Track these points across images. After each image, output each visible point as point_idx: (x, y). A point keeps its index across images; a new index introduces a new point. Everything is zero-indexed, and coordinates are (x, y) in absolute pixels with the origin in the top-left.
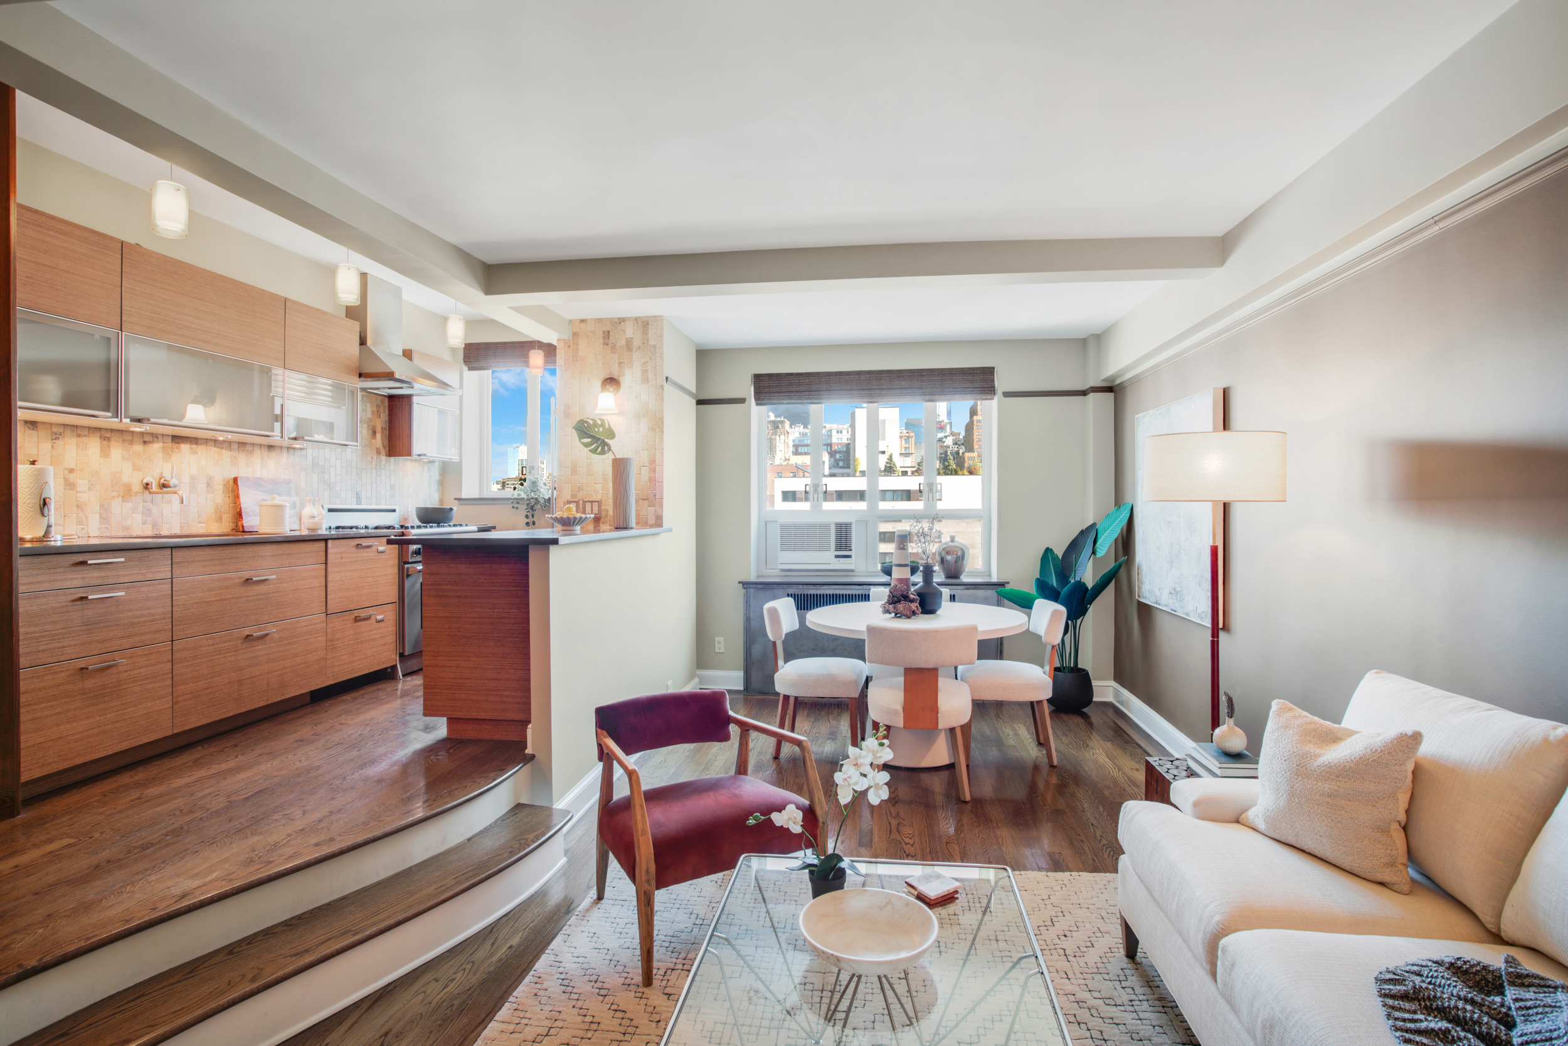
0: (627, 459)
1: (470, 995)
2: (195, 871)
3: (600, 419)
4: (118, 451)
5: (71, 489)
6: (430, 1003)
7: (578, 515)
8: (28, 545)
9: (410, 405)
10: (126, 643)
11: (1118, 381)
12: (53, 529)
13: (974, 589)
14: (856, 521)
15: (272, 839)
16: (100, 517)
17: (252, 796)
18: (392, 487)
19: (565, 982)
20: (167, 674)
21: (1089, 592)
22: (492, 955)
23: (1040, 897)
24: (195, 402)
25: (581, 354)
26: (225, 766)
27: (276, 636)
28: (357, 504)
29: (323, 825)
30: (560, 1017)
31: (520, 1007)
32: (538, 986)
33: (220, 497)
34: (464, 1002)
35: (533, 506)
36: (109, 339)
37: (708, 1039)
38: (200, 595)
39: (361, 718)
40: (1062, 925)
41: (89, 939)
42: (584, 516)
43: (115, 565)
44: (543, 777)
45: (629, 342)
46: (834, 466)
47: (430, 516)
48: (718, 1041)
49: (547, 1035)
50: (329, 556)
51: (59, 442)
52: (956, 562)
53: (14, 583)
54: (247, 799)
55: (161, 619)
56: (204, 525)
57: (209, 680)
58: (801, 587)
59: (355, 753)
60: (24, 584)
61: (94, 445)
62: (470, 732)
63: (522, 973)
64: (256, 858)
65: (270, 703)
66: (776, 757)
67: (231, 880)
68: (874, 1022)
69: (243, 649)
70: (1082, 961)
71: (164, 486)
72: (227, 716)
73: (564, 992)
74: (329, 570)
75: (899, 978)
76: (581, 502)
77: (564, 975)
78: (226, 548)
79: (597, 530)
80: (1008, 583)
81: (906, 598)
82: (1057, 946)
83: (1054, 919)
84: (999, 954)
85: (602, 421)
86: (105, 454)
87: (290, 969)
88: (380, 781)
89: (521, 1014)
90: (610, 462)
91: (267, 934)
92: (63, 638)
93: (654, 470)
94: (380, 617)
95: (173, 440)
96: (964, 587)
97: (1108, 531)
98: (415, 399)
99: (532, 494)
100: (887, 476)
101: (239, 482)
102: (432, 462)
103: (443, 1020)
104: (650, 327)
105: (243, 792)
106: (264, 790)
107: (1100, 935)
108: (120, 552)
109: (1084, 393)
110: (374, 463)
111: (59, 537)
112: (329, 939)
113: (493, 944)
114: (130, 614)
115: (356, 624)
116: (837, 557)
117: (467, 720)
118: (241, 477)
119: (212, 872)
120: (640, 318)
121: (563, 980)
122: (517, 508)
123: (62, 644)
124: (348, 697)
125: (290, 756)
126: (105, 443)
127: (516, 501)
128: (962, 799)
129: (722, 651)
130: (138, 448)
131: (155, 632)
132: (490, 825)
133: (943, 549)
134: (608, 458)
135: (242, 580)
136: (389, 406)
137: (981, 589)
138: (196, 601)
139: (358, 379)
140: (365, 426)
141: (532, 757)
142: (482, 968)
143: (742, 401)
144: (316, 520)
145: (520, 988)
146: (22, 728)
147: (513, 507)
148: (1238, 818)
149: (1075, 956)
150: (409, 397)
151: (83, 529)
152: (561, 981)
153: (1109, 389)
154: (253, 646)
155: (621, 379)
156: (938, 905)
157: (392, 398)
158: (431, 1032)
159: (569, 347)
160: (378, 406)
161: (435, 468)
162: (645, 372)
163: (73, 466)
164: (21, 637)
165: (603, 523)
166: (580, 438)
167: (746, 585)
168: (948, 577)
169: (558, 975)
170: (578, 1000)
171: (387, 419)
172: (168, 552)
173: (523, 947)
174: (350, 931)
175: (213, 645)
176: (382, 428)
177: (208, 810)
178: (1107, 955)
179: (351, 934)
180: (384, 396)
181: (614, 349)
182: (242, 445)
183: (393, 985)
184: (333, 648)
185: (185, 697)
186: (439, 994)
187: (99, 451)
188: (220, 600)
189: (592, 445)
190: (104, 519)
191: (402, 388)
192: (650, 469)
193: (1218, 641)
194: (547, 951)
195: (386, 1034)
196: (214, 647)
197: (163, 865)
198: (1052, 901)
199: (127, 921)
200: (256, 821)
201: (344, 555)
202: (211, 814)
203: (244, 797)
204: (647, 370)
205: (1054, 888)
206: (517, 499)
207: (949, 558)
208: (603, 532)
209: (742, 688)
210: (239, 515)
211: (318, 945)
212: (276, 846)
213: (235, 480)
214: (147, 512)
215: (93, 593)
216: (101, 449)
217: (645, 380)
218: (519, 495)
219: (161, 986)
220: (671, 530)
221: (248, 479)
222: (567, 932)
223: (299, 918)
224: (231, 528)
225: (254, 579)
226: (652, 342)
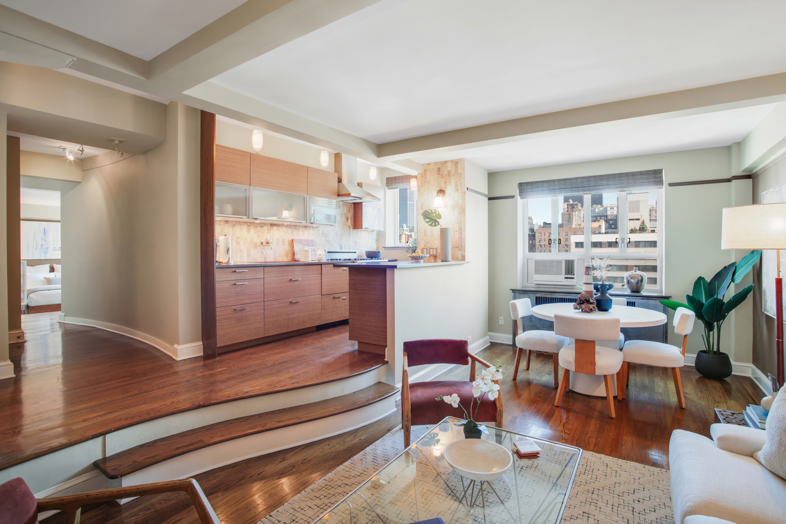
0: (446, 228)
1: (339, 453)
2: (253, 385)
3: (434, 210)
4: (252, 230)
5: (238, 245)
6: (324, 453)
7: (421, 255)
8: (224, 264)
9: (362, 207)
10: (249, 301)
11: (754, 171)
12: (231, 259)
13: (648, 299)
14: (577, 259)
15: (280, 379)
16: (247, 255)
17: (281, 363)
18: (355, 242)
19: (375, 458)
20: (262, 314)
21: (725, 306)
22: (352, 440)
23: (633, 477)
24: (286, 209)
25: (428, 180)
26: (278, 351)
27: (301, 302)
28: (341, 250)
29: (298, 377)
30: (367, 471)
31: (353, 463)
32: (364, 456)
33: (287, 247)
34: (335, 455)
35: (414, 250)
36: (246, 189)
37: (422, 496)
38: (273, 285)
39: (331, 338)
40: (640, 495)
41: (217, 400)
42: (423, 255)
43: (245, 273)
44: (391, 372)
45: (449, 172)
46: (609, 228)
47: (371, 255)
48: (426, 498)
49: (359, 476)
50: (322, 271)
51: (235, 228)
52: (637, 283)
53: (215, 278)
54: (280, 363)
55: (260, 293)
56: (281, 258)
57: (277, 318)
58: (543, 293)
59: (322, 352)
60: (218, 278)
61: (245, 228)
62: (366, 349)
63: (361, 450)
64: (272, 384)
65: (299, 329)
66: (514, 379)
67: (262, 390)
68: (502, 511)
69: (289, 307)
70: (642, 517)
71: (268, 243)
72: (283, 332)
73: (372, 461)
74: (323, 277)
75: (527, 496)
76: (428, 249)
77: (376, 455)
78: (283, 267)
79: (435, 261)
80: (671, 297)
81: (588, 302)
82: (629, 505)
83: (636, 490)
84: (590, 500)
85: (435, 210)
86: (249, 231)
87: (274, 426)
88: (325, 364)
89: (353, 465)
90: (439, 230)
91: (273, 413)
92: (229, 298)
93: (461, 233)
94: (344, 298)
95: (271, 225)
96: (641, 298)
97: (744, 267)
98: (364, 204)
99: (415, 245)
100: (641, 233)
101: (294, 241)
102: (373, 231)
103: (326, 460)
104: (458, 164)
105: (279, 361)
106: (286, 361)
107: (664, 507)
108: (246, 268)
109: (729, 180)
110: (348, 232)
111: (232, 262)
112: (291, 419)
113: (354, 437)
114: (250, 291)
115: (334, 300)
116: (566, 278)
117: (365, 343)
118: (295, 239)
119: (257, 386)
120: (454, 160)
121: (374, 457)
122: (408, 251)
123: (229, 300)
124: (330, 330)
125: (300, 350)
126: (249, 227)
127: (407, 248)
128: (610, 416)
129: (503, 324)
130: (259, 229)
131: (258, 298)
132: (364, 389)
133: (629, 276)
134: (438, 227)
135: (289, 280)
136: (354, 207)
137: (652, 299)
138: (272, 287)
139: (337, 197)
140: (344, 216)
141: (387, 362)
142: (347, 445)
143: (512, 197)
144: (321, 256)
145: (357, 456)
146: (217, 328)
147: (406, 251)
148: (752, 454)
149: (639, 513)
150: (361, 203)
151: (242, 259)
152: (373, 457)
153: (749, 177)
154: (293, 306)
155: (446, 190)
156: (526, 457)
157: (355, 204)
158: (320, 463)
159: (423, 176)
160: (349, 208)
161: (375, 234)
162: (456, 186)
163: (239, 236)
164: (217, 297)
165: (438, 259)
166: (424, 219)
167: (514, 291)
168: (632, 292)
169: (373, 455)
170: (376, 466)
171: (353, 213)
172: (263, 268)
173: (365, 441)
174: (298, 418)
175: (278, 304)
176: (351, 217)
177: (266, 365)
178: (662, 519)
179: (298, 419)
180: (352, 203)
181: (442, 176)
182: (295, 226)
183: (314, 443)
184: (324, 309)
185: (269, 323)
186: (328, 450)
187: (247, 231)
188: (281, 287)
189: (430, 222)
190: (248, 256)
191: (356, 200)
192: (459, 233)
193: (782, 342)
194: (373, 444)
195: (305, 459)
196: (278, 305)
197: (246, 381)
198: (640, 481)
199: (229, 397)
200: (279, 371)
201: (329, 271)
202: (266, 367)
203: (279, 362)
204: (457, 185)
205: (645, 475)
206: (408, 247)
207: (632, 281)
208: (438, 262)
209: (512, 344)
210: (294, 254)
211: (286, 420)
212: (280, 381)
213: (293, 240)
214: (262, 253)
215: (238, 282)
216: (247, 230)
217: (457, 190)
218: (409, 245)
219: (237, 422)
220: (469, 262)
221: (297, 240)
222: (384, 439)
223: (284, 409)
224: (291, 259)
225: (293, 279)
226: (459, 172)
